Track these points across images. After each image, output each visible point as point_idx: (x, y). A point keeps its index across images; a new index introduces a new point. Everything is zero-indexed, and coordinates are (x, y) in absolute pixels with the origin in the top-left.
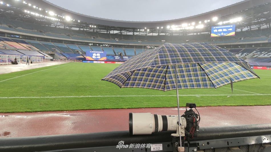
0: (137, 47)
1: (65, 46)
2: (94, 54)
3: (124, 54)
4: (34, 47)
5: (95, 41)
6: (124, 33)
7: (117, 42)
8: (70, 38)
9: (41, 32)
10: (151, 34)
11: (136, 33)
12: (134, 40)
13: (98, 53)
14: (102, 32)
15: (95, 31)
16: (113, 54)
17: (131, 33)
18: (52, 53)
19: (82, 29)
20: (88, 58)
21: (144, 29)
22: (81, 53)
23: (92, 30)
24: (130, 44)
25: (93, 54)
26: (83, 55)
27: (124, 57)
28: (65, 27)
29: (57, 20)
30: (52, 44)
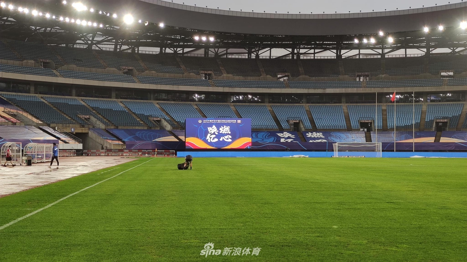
0: (351, 98)
1: (119, 105)
2: (213, 129)
3: (308, 124)
4: (25, 114)
5: (213, 86)
6: (307, 53)
7: (282, 85)
8: (134, 82)
9: (46, 65)
10: (400, 53)
11: (346, 54)
12: (341, 77)
13: (223, 125)
14: (233, 57)
15: (212, 52)
16: (272, 124)
17: (330, 54)
18: (80, 130)
19: (168, 51)
20: (193, 141)
21: (376, 36)
22: (169, 127)
23: (201, 52)
24: (329, 91)
25: (209, 129)
26: (176, 133)
27: (309, 135)
28: (118, 47)
29: (95, 25)
30: (80, 101)
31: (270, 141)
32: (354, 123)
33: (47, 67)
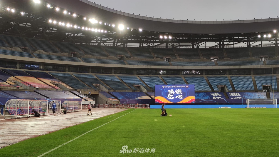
0: (257, 71)
1: (116, 77)
2: (171, 92)
3: (230, 88)
4: (63, 84)
5: (171, 65)
6: (229, 44)
7: (213, 64)
8: (125, 64)
9: (75, 55)
11: (253, 44)
12: (250, 58)
13: (177, 88)
14: (183, 48)
15: (170, 45)
16: (208, 88)
17: (243, 45)
18: (94, 93)
19: (144, 45)
20: (159, 99)
21: (272, 33)
22: (145, 91)
23: (164, 45)
24: (243, 67)
25: (169, 91)
26: (149, 94)
27: (231, 94)
28: (116, 44)
29: (102, 31)
30: (94, 76)
31: (206, 98)
32: (259, 87)
33: (75, 56)
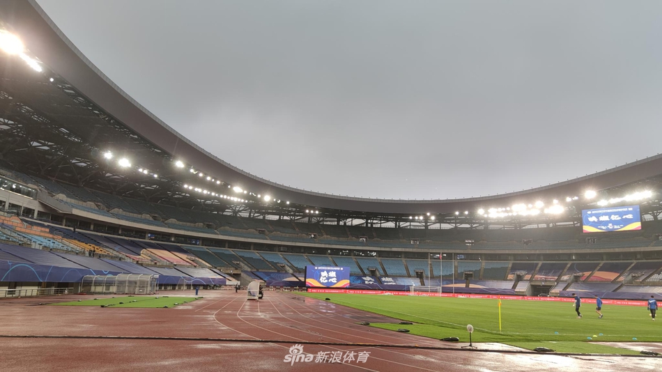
0: (408, 255)
1: (256, 255)
2: (324, 274)
3: (382, 272)
4: (200, 260)
5: (318, 243)
6: (377, 224)
7: (361, 244)
8: (267, 239)
9: (209, 226)
10: (437, 226)
11: (403, 224)
12: (401, 240)
13: (331, 271)
14: (329, 223)
15: (314, 220)
16: (357, 270)
17: (391, 225)
18: (236, 272)
19: (285, 218)
20: (311, 281)
21: (425, 215)
22: (291, 271)
23: (306, 219)
24: (394, 249)
25: (322, 273)
26: (297, 275)
27: (383, 279)
28: (252, 214)
29: (243, 201)
30: (231, 251)
31: (358, 283)
32: (412, 273)
33: (209, 227)
